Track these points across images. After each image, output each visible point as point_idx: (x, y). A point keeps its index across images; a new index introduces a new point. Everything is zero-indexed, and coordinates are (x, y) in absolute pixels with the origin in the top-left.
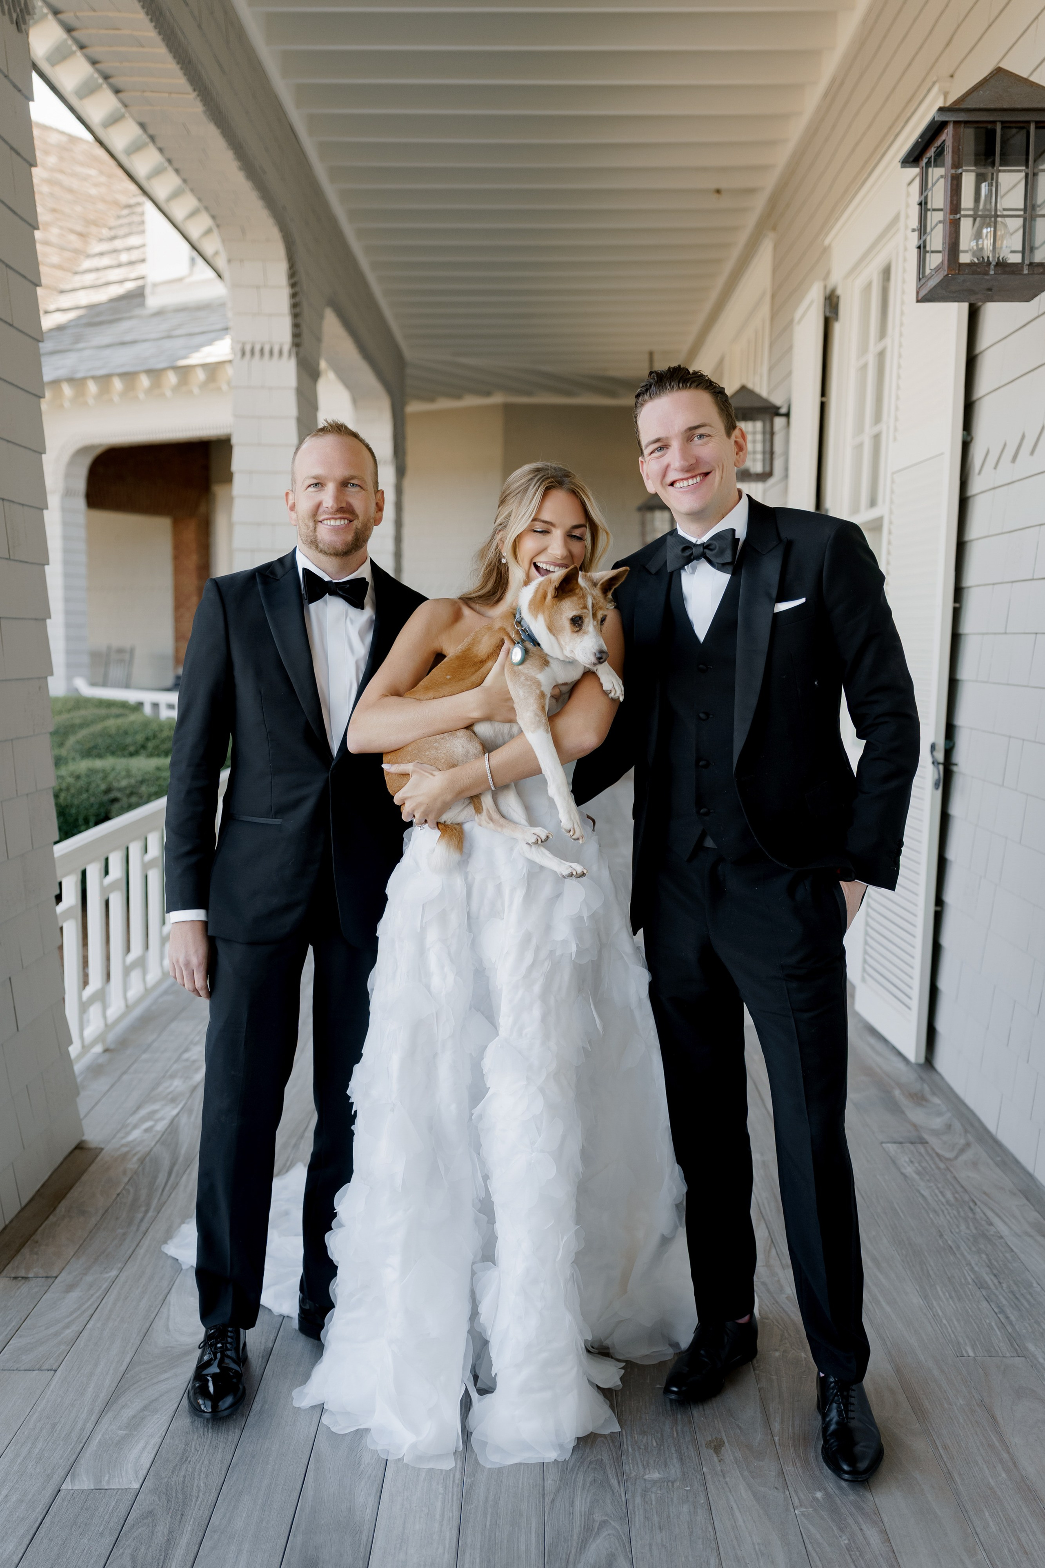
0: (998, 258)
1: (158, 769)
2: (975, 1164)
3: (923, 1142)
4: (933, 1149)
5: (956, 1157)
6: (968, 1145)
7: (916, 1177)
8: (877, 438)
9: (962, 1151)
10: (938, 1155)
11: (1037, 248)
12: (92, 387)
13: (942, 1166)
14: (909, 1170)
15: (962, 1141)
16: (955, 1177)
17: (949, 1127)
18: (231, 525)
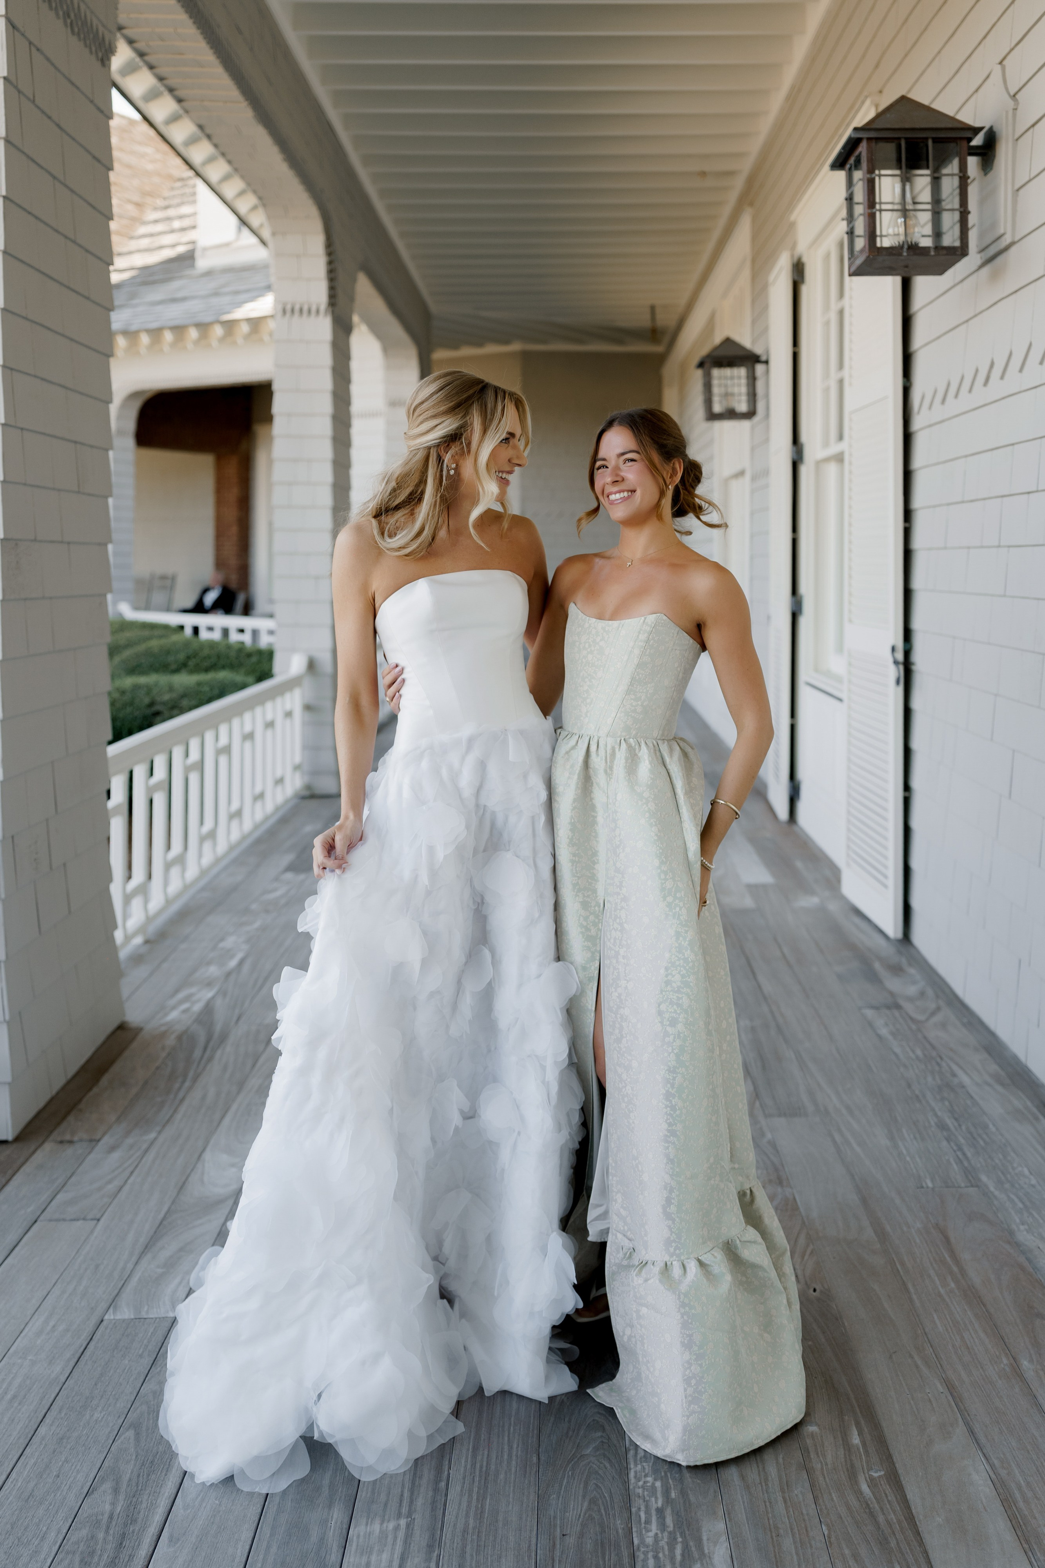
0: (911, 243)
1: (199, 684)
2: (943, 1025)
3: (898, 1007)
4: (907, 1014)
5: (927, 1019)
6: (938, 1009)
7: (890, 1037)
8: (841, 382)
9: (933, 1014)
10: (912, 1019)
11: (944, 233)
12: (145, 339)
13: (914, 1027)
14: (884, 1032)
15: (933, 1006)
16: (925, 1038)
17: (922, 994)
18: (270, 462)
